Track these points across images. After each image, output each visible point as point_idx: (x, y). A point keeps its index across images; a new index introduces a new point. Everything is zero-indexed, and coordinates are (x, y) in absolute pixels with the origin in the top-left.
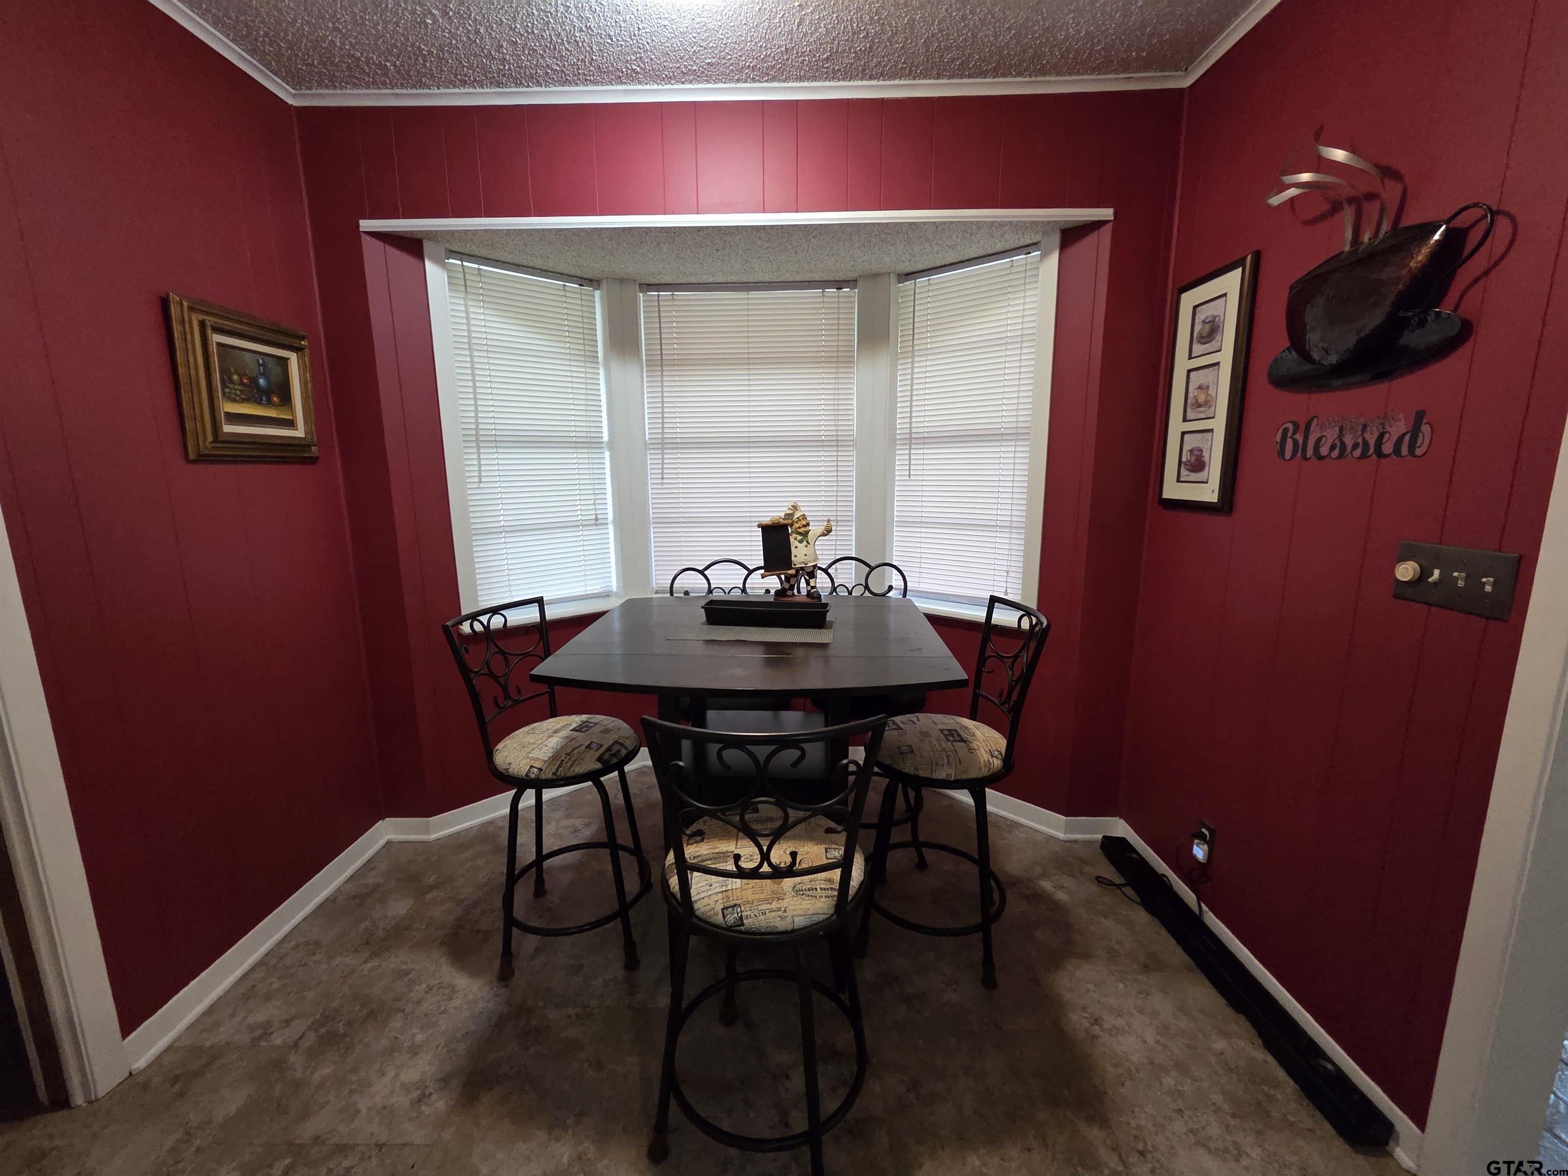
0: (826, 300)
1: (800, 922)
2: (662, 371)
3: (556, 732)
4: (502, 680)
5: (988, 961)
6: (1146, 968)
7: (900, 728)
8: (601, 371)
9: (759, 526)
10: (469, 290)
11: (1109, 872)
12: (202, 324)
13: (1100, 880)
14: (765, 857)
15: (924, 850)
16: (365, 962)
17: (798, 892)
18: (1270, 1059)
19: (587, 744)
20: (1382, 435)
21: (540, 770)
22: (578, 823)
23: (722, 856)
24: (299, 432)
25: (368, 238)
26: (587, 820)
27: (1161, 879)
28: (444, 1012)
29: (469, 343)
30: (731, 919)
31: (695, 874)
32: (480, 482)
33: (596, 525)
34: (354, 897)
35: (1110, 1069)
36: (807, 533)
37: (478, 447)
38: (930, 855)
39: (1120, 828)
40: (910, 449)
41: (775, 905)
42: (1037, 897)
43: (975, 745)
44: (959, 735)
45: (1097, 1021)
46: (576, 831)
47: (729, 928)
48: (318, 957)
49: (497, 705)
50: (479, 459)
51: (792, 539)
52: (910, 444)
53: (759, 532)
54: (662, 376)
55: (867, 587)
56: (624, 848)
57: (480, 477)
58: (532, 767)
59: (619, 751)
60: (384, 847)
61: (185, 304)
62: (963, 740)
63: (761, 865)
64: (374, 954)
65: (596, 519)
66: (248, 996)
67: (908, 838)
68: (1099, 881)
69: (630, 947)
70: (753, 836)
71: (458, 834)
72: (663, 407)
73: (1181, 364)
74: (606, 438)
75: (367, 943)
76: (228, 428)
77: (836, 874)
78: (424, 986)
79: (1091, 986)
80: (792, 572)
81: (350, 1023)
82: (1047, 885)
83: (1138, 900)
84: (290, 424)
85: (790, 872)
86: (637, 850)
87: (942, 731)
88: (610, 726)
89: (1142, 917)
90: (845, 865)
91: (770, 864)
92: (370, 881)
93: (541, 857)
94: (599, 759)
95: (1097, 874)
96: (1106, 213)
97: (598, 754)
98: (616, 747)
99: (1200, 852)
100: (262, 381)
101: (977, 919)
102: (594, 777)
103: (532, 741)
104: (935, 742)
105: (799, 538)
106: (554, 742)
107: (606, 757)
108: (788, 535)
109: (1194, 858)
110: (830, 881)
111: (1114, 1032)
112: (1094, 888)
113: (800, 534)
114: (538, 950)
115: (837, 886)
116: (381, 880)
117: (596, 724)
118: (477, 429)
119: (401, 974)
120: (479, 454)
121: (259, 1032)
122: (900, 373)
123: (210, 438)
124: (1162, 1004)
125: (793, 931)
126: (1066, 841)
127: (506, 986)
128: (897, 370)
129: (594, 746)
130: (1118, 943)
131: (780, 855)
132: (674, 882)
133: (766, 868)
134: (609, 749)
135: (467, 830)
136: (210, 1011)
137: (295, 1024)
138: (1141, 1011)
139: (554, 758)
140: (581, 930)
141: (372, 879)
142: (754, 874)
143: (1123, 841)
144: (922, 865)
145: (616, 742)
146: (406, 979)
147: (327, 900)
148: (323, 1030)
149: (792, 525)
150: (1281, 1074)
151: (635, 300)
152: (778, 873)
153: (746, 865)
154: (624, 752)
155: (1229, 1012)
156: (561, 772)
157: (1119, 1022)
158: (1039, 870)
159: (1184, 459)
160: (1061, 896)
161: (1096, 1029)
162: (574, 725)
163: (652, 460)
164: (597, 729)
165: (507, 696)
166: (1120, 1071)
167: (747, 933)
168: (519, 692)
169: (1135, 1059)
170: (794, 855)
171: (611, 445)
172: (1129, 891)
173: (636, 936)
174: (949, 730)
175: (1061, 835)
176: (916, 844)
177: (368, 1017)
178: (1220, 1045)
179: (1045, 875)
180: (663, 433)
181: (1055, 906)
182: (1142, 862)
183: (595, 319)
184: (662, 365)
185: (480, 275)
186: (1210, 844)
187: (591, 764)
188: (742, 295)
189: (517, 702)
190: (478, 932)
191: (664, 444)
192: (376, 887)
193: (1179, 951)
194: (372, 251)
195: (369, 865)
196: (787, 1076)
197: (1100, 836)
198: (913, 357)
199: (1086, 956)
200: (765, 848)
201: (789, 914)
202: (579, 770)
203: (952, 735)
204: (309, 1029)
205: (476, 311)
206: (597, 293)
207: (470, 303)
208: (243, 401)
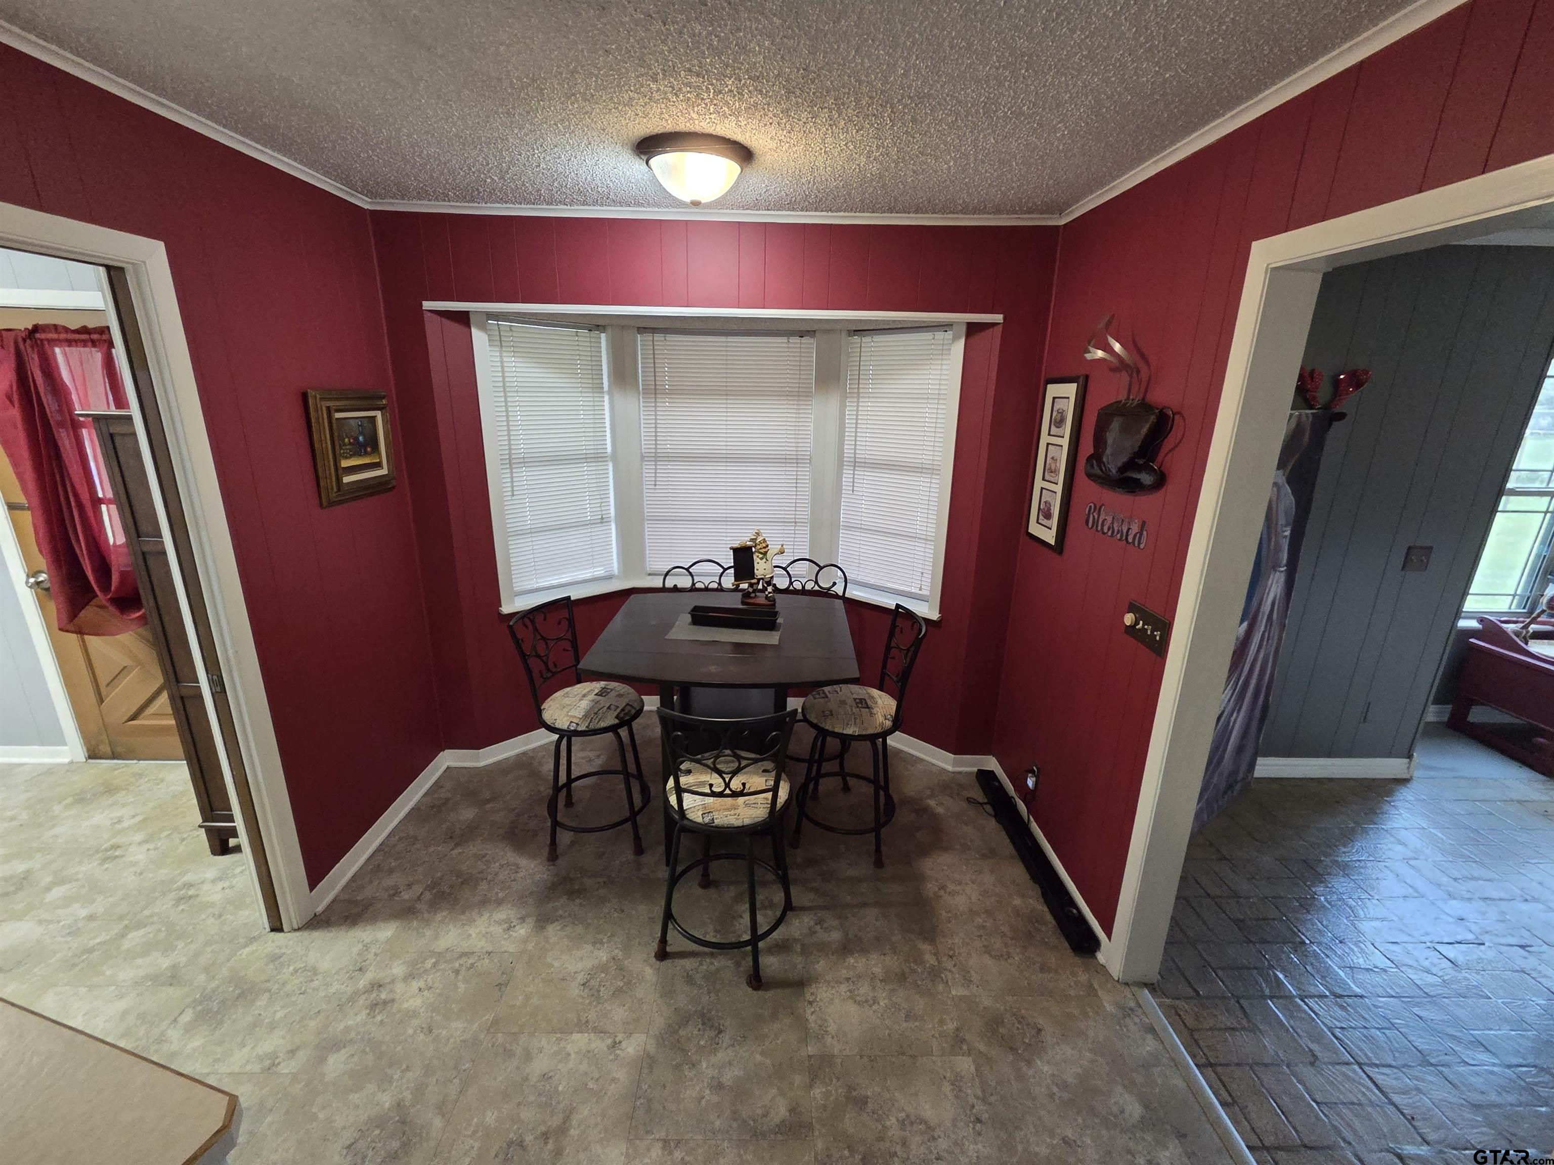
0: (791, 345)
1: (747, 822)
2: (656, 398)
3: (584, 696)
4: (544, 659)
5: (878, 850)
6: (984, 857)
7: (827, 697)
8: (606, 398)
9: (731, 548)
10: (504, 344)
11: (978, 794)
12: (328, 408)
13: (970, 800)
14: (727, 785)
15: (848, 778)
16: (452, 850)
17: (746, 805)
18: (1046, 909)
19: (607, 705)
20: (1129, 529)
21: (577, 724)
22: (591, 754)
23: (702, 784)
24: (384, 471)
25: (429, 314)
26: (598, 753)
27: (1010, 799)
28: (514, 880)
29: (504, 386)
30: (707, 820)
31: (686, 794)
32: (513, 495)
33: (602, 523)
34: (433, 807)
35: (944, 913)
36: (766, 552)
37: (511, 468)
38: (852, 781)
39: (991, 764)
40: (854, 470)
41: (732, 812)
42: (922, 810)
43: (874, 711)
44: (866, 703)
45: (943, 887)
46: (590, 760)
47: (706, 824)
48: (418, 846)
49: (542, 676)
50: (512, 477)
51: (755, 557)
52: (855, 466)
53: (731, 552)
54: (656, 402)
55: (816, 582)
56: (633, 776)
57: (513, 491)
58: (571, 722)
59: (629, 711)
60: (445, 771)
61: (318, 396)
62: (868, 707)
63: (725, 790)
64: (457, 845)
65: (602, 518)
66: (378, 869)
67: (837, 769)
68: (969, 802)
69: (637, 839)
70: (720, 773)
71: (500, 762)
72: (656, 432)
73: (1044, 439)
74: (609, 450)
75: (451, 838)
76: (347, 479)
77: (769, 795)
78: (497, 864)
79: (945, 868)
80: (754, 581)
81: (451, 887)
82: (932, 803)
83: (992, 813)
84: (378, 465)
85: (741, 794)
86: (640, 776)
87: (855, 699)
88: (621, 692)
89: (992, 824)
90: (775, 790)
91: (730, 790)
92: (442, 796)
93: (570, 780)
94: (617, 717)
95: (969, 796)
96: (999, 318)
97: (616, 714)
98: (628, 708)
99: (1030, 782)
100: (361, 438)
101: (873, 825)
102: (613, 729)
103: (568, 703)
104: (849, 708)
105: (761, 556)
106: (585, 704)
107: (622, 715)
108: (752, 553)
109: (1027, 785)
110: (767, 799)
111: (953, 894)
112: (965, 805)
113: (761, 553)
114: (573, 843)
115: (769, 802)
116: (449, 795)
117: (612, 690)
118: (510, 454)
119: (479, 857)
120: (512, 473)
121: (392, 892)
122: (848, 408)
123: (335, 490)
124: (988, 879)
125: (743, 826)
126: (953, 773)
127: (554, 865)
128: (846, 406)
129: (612, 707)
130: (972, 841)
131: (736, 784)
132: (673, 799)
133: (728, 791)
134: (623, 710)
135: (507, 759)
136: (354, 878)
137: (415, 887)
138: (973, 883)
139: (586, 716)
140: (601, 829)
141: (444, 794)
142: (721, 795)
143: (992, 773)
144: (846, 788)
145: (628, 704)
146: (484, 860)
147: (413, 809)
148: (434, 891)
149: (755, 547)
150: (1049, 917)
151: (635, 342)
152: (735, 794)
153: (716, 789)
154: (633, 712)
155: (1030, 883)
156: (592, 727)
157: (958, 888)
158: (928, 792)
159: (1042, 507)
160: (940, 810)
161: (942, 893)
162: (597, 691)
163: (648, 469)
164: (613, 694)
165: (549, 670)
166: (950, 915)
167: (716, 827)
168: (555, 666)
169: (961, 908)
170: (744, 784)
171: (614, 457)
172: (988, 808)
173: (641, 832)
174: (861, 699)
175: (950, 768)
176: (842, 773)
177: (462, 883)
178: (1017, 902)
179: (931, 797)
180: (656, 448)
181: (934, 816)
182: (1001, 787)
183: (601, 357)
184: (656, 394)
185: (511, 330)
186: (1037, 777)
187: (610, 720)
188: (723, 339)
189: (554, 674)
190: (528, 831)
191: (656, 458)
192: (447, 800)
193: (1011, 847)
194: (432, 327)
195: (438, 785)
196: (741, 917)
197: (975, 769)
198: (858, 397)
199: (946, 849)
200: (727, 780)
201: (741, 817)
202: (603, 724)
203: (861, 703)
204: (425, 890)
205: (511, 361)
206: (603, 335)
207: (505, 354)
208: (351, 456)
